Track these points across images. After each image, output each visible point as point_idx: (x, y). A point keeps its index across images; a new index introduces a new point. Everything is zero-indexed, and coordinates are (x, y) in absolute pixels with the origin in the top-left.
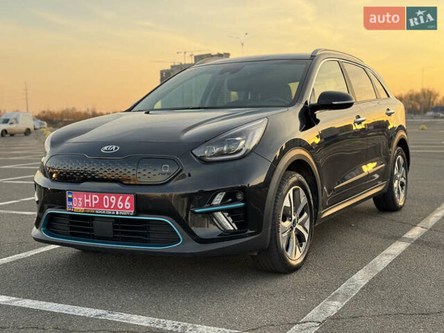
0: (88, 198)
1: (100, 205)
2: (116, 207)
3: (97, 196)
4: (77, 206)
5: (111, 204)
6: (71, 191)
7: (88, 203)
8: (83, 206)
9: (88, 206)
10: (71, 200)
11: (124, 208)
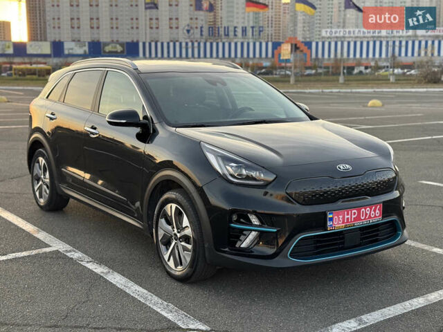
0: (348, 214)
1: (358, 218)
2: (370, 217)
3: (355, 211)
4: (338, 224)
5: (366, 214)
6: (331, 211)
7: (348, 219)
8: (343, 223)
9: (348, 222)
10: (331, 219)
11: (375, 216)
